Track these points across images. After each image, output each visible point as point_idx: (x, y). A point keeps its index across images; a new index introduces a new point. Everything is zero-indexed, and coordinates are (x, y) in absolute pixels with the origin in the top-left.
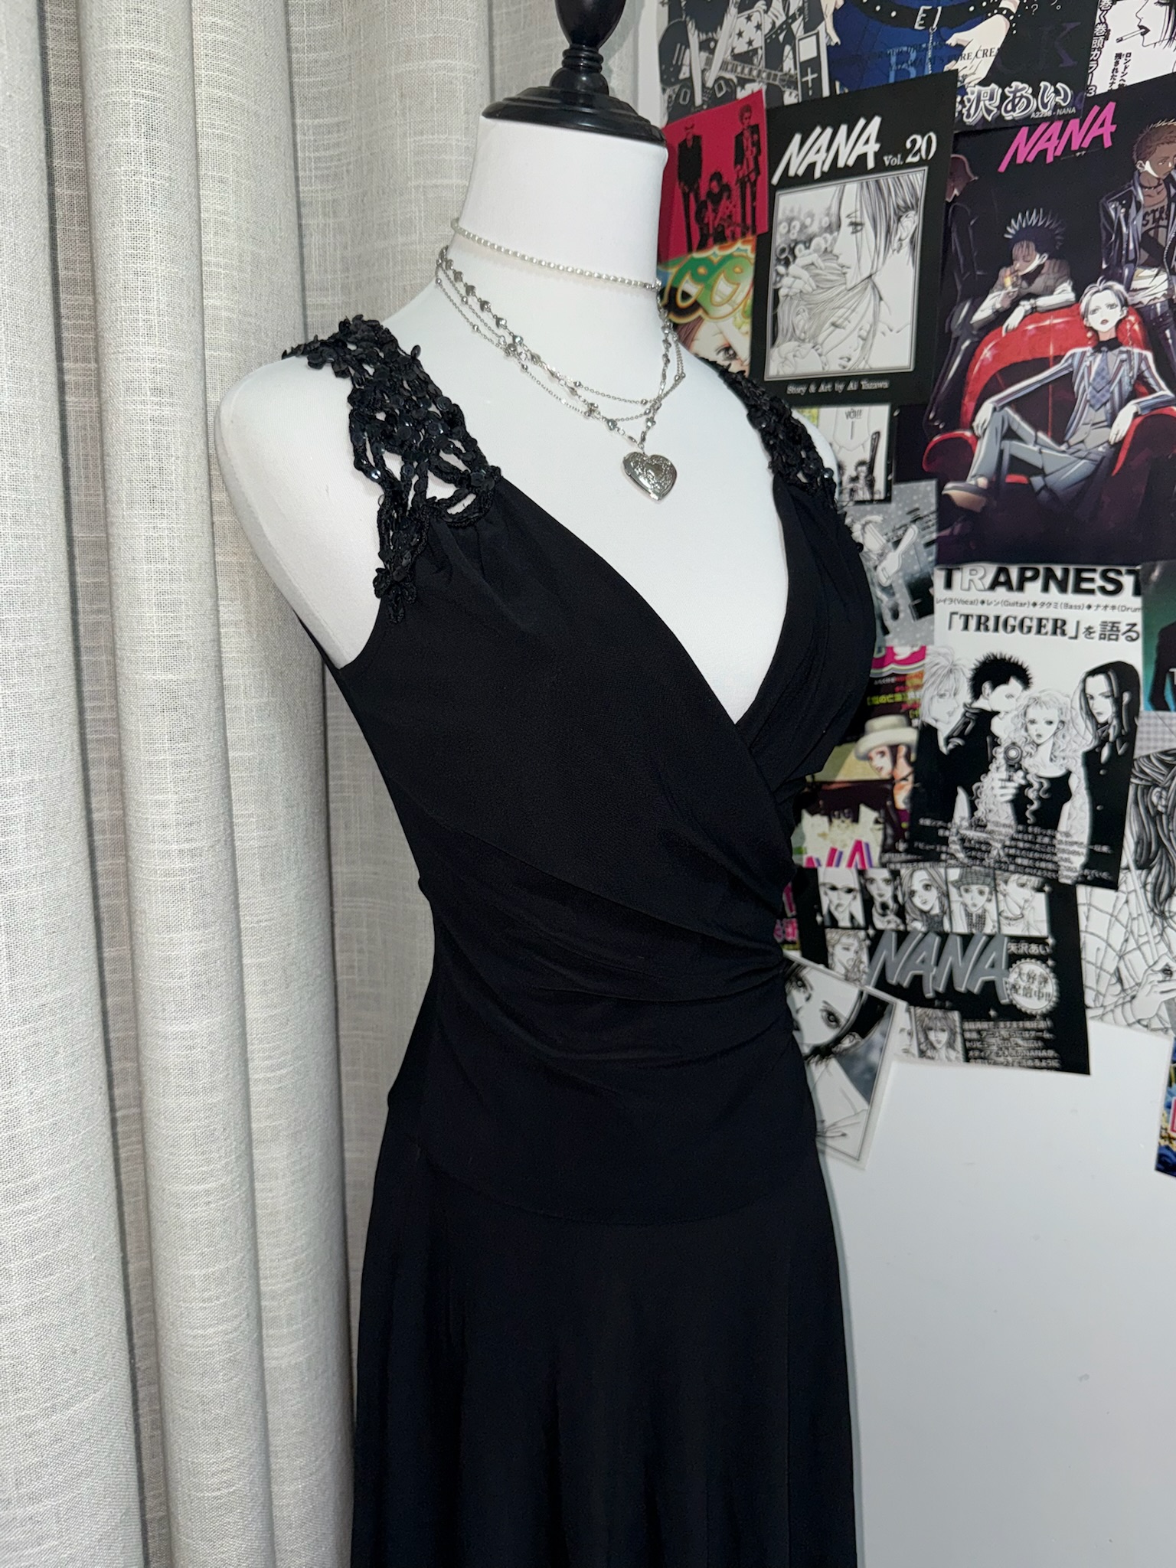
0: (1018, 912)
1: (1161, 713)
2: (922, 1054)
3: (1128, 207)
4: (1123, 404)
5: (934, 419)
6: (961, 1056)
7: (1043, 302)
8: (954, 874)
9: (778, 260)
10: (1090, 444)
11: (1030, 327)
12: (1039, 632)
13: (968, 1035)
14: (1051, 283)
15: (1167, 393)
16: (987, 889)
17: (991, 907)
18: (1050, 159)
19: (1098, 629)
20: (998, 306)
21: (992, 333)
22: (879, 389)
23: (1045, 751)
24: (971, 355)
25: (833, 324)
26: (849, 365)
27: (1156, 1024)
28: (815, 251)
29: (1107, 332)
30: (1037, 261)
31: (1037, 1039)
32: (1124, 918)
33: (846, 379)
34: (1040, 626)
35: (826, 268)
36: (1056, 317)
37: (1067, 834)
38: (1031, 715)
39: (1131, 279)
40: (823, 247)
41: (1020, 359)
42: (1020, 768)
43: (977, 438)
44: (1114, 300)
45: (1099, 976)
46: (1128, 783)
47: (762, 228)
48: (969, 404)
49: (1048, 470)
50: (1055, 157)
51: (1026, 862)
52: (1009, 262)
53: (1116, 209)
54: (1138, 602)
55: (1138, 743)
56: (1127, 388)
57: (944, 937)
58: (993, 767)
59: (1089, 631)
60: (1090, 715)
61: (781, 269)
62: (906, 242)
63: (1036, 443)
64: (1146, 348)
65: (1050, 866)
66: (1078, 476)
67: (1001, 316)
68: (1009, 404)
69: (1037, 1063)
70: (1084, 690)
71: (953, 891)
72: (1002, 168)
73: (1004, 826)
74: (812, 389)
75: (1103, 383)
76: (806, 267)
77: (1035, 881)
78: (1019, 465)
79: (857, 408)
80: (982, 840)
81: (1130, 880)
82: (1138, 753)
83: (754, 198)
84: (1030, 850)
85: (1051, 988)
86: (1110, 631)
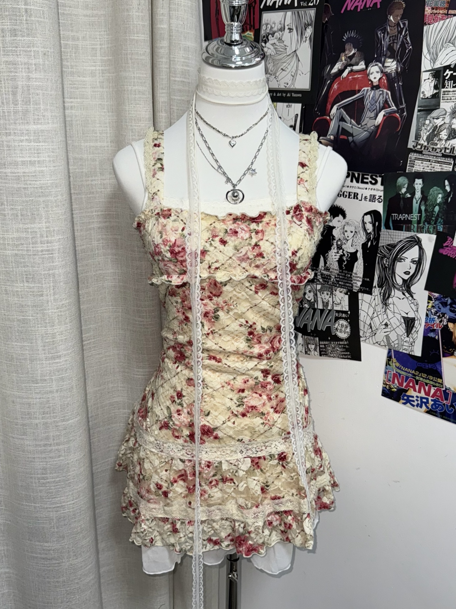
0: (339, 302)
1: (388, 230)
2: (306, 352)
3: (384, 33)
4: (380, 111)
5: (317, 111)
6: (319, 354)
7: (355, 68)
8: (319, 287)
9: (262, 40)
10: (369, 125)
11: (350, 78)
12: (349, 197)
13: (321, 346)
14: (357, 60)
15: (395, 108)
16: (329, 293)
17: (331, 300)
18: (359, 10)
19: (368, 197)
20: (340, 68)
21: (337, 79)
22: (298, 97)
23: (350, 242)
24: (330, 86)
25: (282, 69)
26: (288, 86)
27: (382, 344)
28: (276, 38)
29: (376, 82)
30: (353, 52)
31: (344, 348)
32: (373, 305)
33: (286, 92)
34: (349, 195)
35: (280, 46)
36: (359, 75)
37: (356, 274)
38: (346, 229)
39: (384, 62)
40: (279, 37)
41: (346, 90)
42: (341, 248)
43: (331, 120)
44: (378, 70)
45: (364, 326)
46: (377, 256)
47: (257, 27)
48: (329, 106)
49: (354, 135)
50: (361, 9)
51: (342, 283)
52: (344, 51)
53: (380, 34)
54: (382, 188)
55: (380, 241)
56: (382, 105)
57: (315, 310)
58: (332, 248)
59: (366, 198)
60: (365, 229)
61: (263, 44)
62: (308, 38)
63: (351, 124)
64: (388, 90)
65: (350, 285)
66: (364, 138)
67: (341, 72)
68: (342, 107)
69: (344, 356)
70: (363, 220)
71: (318, 293)
72: (342, 12)
73: (336, 270)
74: (275, 95)
75: (374, 102)
76: (273, 45)
77: (345, 290)
78: (345, 132)
79: (290, 104)
80: (328, 275)
81: (376, 292)
82: (380, 245)
83: (254, 14)
84: (344, 279)
85: (348, 330)
86: (373, 198)
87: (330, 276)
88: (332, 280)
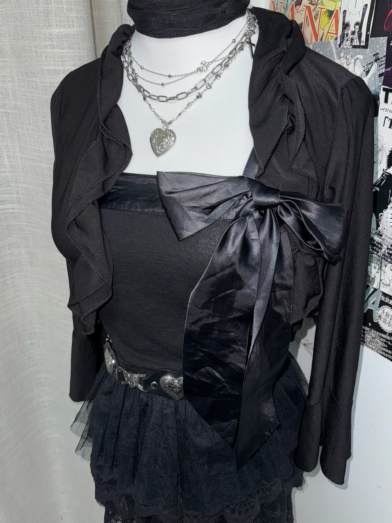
0: (388, 282)
16: (377, 267)
17: (378, 276)
31: (385, 343)
69: (384, 353)
80: (379, 242)
87: (381, 245)
88: (383, 250)
